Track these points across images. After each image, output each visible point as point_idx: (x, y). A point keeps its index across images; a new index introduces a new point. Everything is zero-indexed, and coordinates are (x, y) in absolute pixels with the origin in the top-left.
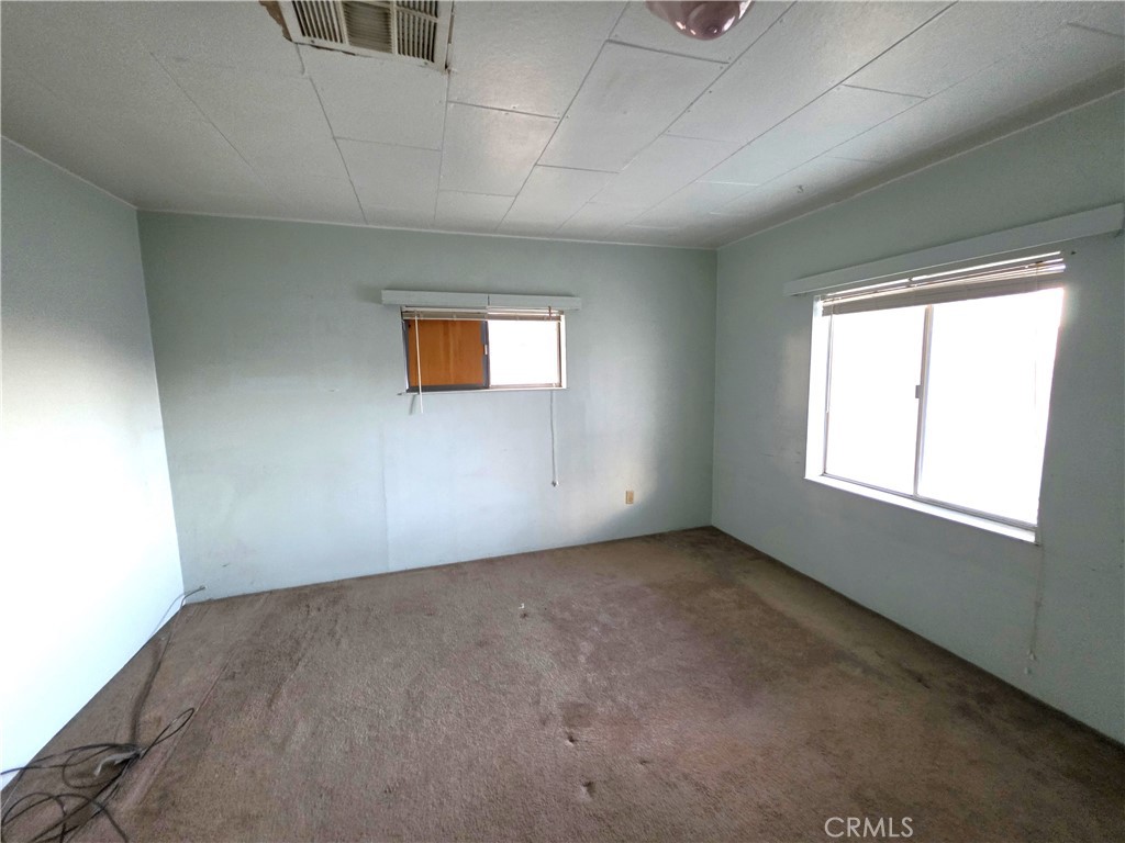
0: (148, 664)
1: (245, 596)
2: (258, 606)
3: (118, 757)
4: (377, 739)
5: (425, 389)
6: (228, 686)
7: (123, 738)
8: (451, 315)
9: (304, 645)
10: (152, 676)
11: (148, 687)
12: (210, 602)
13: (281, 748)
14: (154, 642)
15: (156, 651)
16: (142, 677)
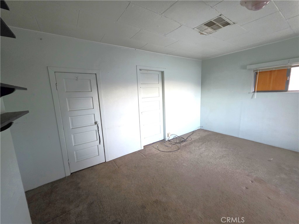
0: (192, 133)
1: (208, 131)
2: (209, 133)
3: (184, 140)
4: (212, 156)
5: (257, 92)
6: (198, 140)
7: (185, 139)
8: (273, 68)
9: (212, 140)
10: (191, 135)
11: (190, 135)
12: (203, 129)
13: (199, 149)
14: (194, 131)
15: (193, 132)
16: (190, 134)
